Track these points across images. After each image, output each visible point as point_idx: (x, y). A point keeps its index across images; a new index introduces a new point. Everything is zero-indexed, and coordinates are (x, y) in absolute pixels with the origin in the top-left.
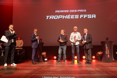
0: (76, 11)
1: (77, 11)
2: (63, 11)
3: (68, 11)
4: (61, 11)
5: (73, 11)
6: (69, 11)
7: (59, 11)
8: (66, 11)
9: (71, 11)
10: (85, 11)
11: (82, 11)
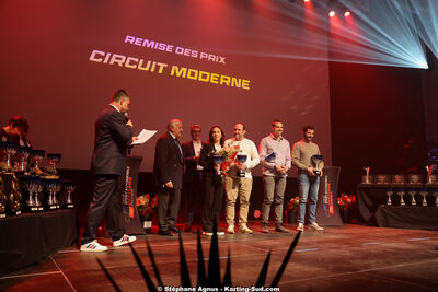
0: (195, 54)
1: (199, 55)
2: (153, 43)
3: (169, 48)
4: (147, 42)
5: (186, 52)
6: (174, 50)
7: (138, 41)
8: (162, 47)
9: (180, 51)
10: (222, 60)
11: (214, 58)
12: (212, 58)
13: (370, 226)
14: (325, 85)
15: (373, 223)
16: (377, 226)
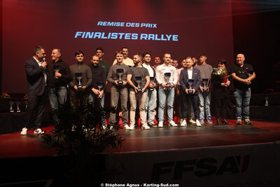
0: (137, 25)
3: (122, 24)
5: (132, 25)
6: (125, 25)
8: (118, 24)
9: (128, 24)
10: (155, 26)
11: (149, 25)
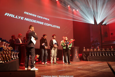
0: (42, 18)
2: (31, 14)
3: (35, 16)
4: (30, 13)
5: (40, 17)
6: (37, 16)
7: (27, 13)
8: (34, 15)
10: (49, 20)
12: (46, 19)
13: (86, 61)
14: (72, 27)
15: (87, 60)
16: (88, 61)
